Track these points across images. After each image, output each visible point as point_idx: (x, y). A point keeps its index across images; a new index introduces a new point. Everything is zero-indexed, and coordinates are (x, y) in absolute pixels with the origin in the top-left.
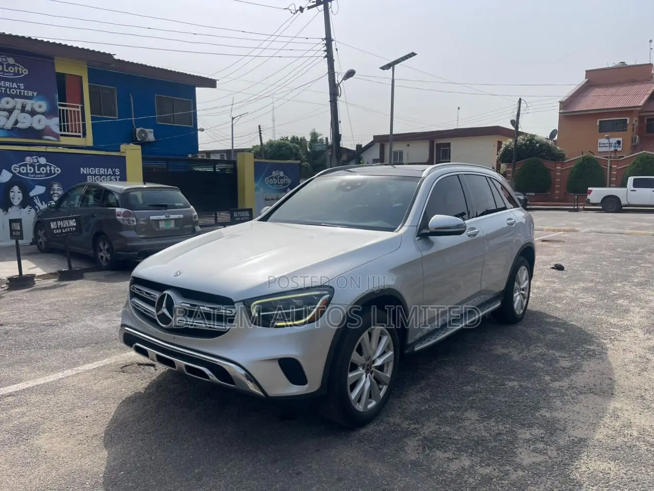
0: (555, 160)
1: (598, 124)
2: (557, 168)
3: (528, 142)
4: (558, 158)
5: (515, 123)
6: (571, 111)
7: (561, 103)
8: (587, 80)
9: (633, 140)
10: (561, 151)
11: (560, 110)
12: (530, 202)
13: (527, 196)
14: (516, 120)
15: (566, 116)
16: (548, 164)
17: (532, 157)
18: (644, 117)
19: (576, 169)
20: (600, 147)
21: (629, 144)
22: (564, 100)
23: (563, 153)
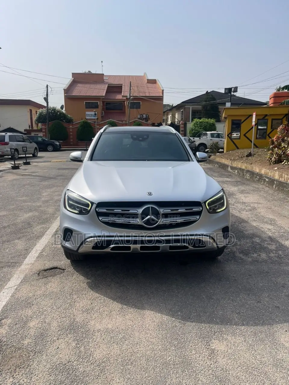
0: (69, 123)
1: (85, 104)
2: (70, 127)
3: (53, 111)
4: (70, 121)
5: (46, 99)
6: (70, 95)
7: (64, 90)
8: (73, 78)
9: (102, 113)
10: (71, 117)
11: (64, 94)
12: (62, 146)
13: (60, 142)
14: (46, 97)
15: (67, 98)
16: (65, 125)
17: (55, 120)
18: (104, 101)
19: (81, 128)
20: (87, 116)
21: (100, 116)
22: (66, 88)
23: (72, 118)
